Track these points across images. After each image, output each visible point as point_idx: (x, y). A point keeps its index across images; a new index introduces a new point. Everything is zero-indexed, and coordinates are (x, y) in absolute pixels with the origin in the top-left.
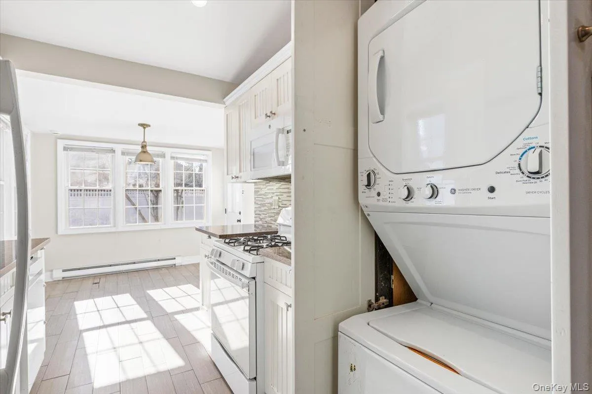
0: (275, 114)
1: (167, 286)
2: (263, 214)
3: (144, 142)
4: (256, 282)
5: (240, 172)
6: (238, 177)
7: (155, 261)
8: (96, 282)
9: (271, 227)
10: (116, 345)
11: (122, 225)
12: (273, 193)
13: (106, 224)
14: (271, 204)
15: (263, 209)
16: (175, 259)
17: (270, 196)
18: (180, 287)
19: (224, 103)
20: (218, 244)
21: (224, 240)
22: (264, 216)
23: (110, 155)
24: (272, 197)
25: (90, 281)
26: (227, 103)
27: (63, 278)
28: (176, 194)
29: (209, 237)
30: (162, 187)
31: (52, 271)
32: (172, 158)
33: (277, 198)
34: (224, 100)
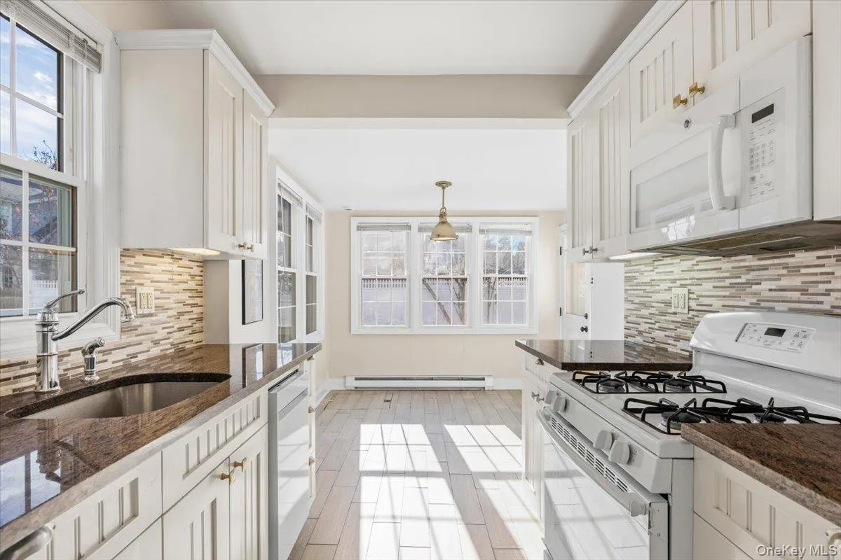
0: (703, 90)
1: (472, 423)
2: (645, 323)
3: (444, 208)
4: (669, 507)
5: (602, 238)
6: (596, 250)
7: (458, 379)
8: (387, 399)
9: (666, 350)
10: (398, 513)
11: (418, 327)
12: (674, 281)
13: (401, 324)
14: (668, 304)
15: (645, 312)
16: (484, 379)
17: (664, 286)
18: (491, 427)
19: (568, 116)
20: (558, 381)
21: (572, 374)
22: (648, 326)
23: (404, 233)
24: (670, 289)
25: (382, 397)
26: (574, 115)
27: (356, 388)
28: (486, 285)
29: (541, 362)
30: (468, 275)
31: (345, 377)
32: (482, 231)
33: (685, 291)
34: (568, 110)
